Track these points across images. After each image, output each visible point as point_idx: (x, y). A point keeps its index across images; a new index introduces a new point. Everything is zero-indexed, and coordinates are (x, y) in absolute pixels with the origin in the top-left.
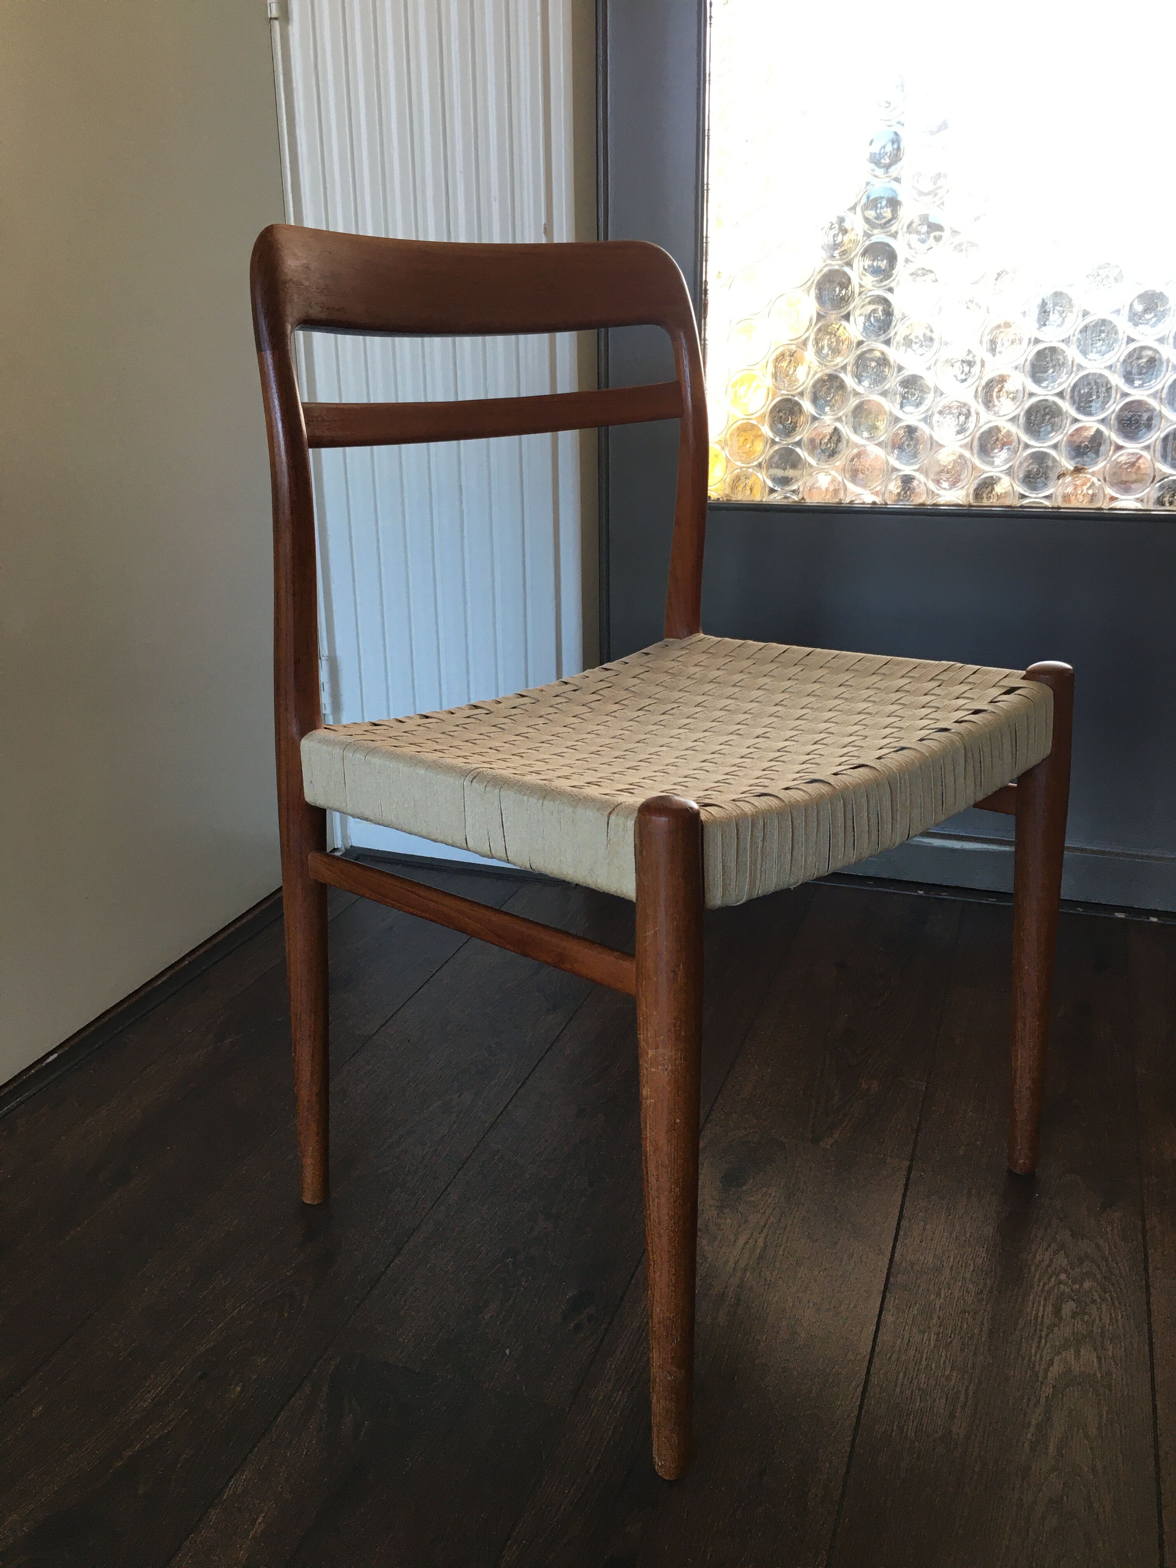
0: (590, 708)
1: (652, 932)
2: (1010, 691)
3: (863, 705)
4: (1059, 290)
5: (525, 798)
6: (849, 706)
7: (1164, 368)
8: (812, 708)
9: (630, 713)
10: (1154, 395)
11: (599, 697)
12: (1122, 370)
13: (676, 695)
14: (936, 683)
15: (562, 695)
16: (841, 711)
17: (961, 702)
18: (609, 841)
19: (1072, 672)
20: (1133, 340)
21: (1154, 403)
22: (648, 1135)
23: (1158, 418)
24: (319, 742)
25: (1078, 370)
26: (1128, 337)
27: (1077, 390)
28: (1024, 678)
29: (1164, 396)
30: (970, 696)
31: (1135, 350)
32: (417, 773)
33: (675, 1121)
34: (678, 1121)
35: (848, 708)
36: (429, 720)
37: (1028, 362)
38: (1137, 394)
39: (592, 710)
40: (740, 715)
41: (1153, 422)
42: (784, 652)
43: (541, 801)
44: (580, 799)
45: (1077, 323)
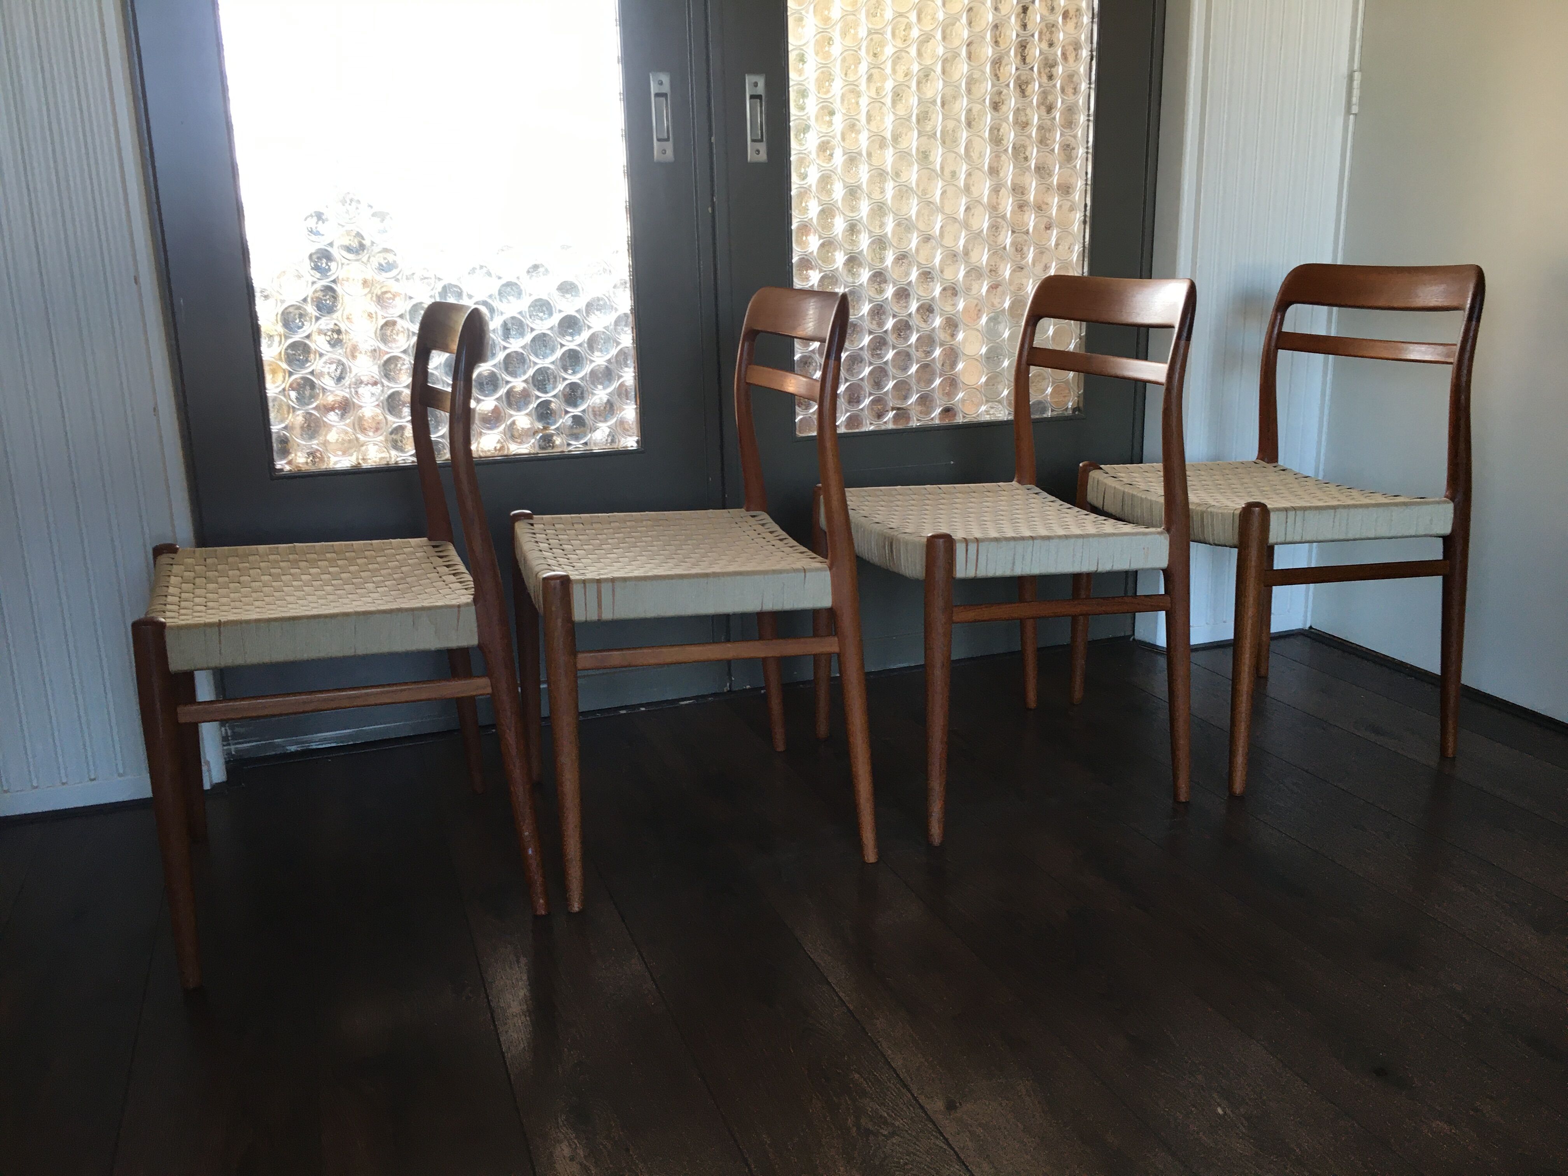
4: (513, 316)
7: (585, 362)
10: (583, 378)
12: (561, 364)
20: (564, 346)
21: (582, 383)
25: (534, 365)
26: (561, 344)
27: (536, 377)
29: (587, 379)
31: (566, 351)
38: (572, 378)
41: (585, 395)
45: (529, 337)
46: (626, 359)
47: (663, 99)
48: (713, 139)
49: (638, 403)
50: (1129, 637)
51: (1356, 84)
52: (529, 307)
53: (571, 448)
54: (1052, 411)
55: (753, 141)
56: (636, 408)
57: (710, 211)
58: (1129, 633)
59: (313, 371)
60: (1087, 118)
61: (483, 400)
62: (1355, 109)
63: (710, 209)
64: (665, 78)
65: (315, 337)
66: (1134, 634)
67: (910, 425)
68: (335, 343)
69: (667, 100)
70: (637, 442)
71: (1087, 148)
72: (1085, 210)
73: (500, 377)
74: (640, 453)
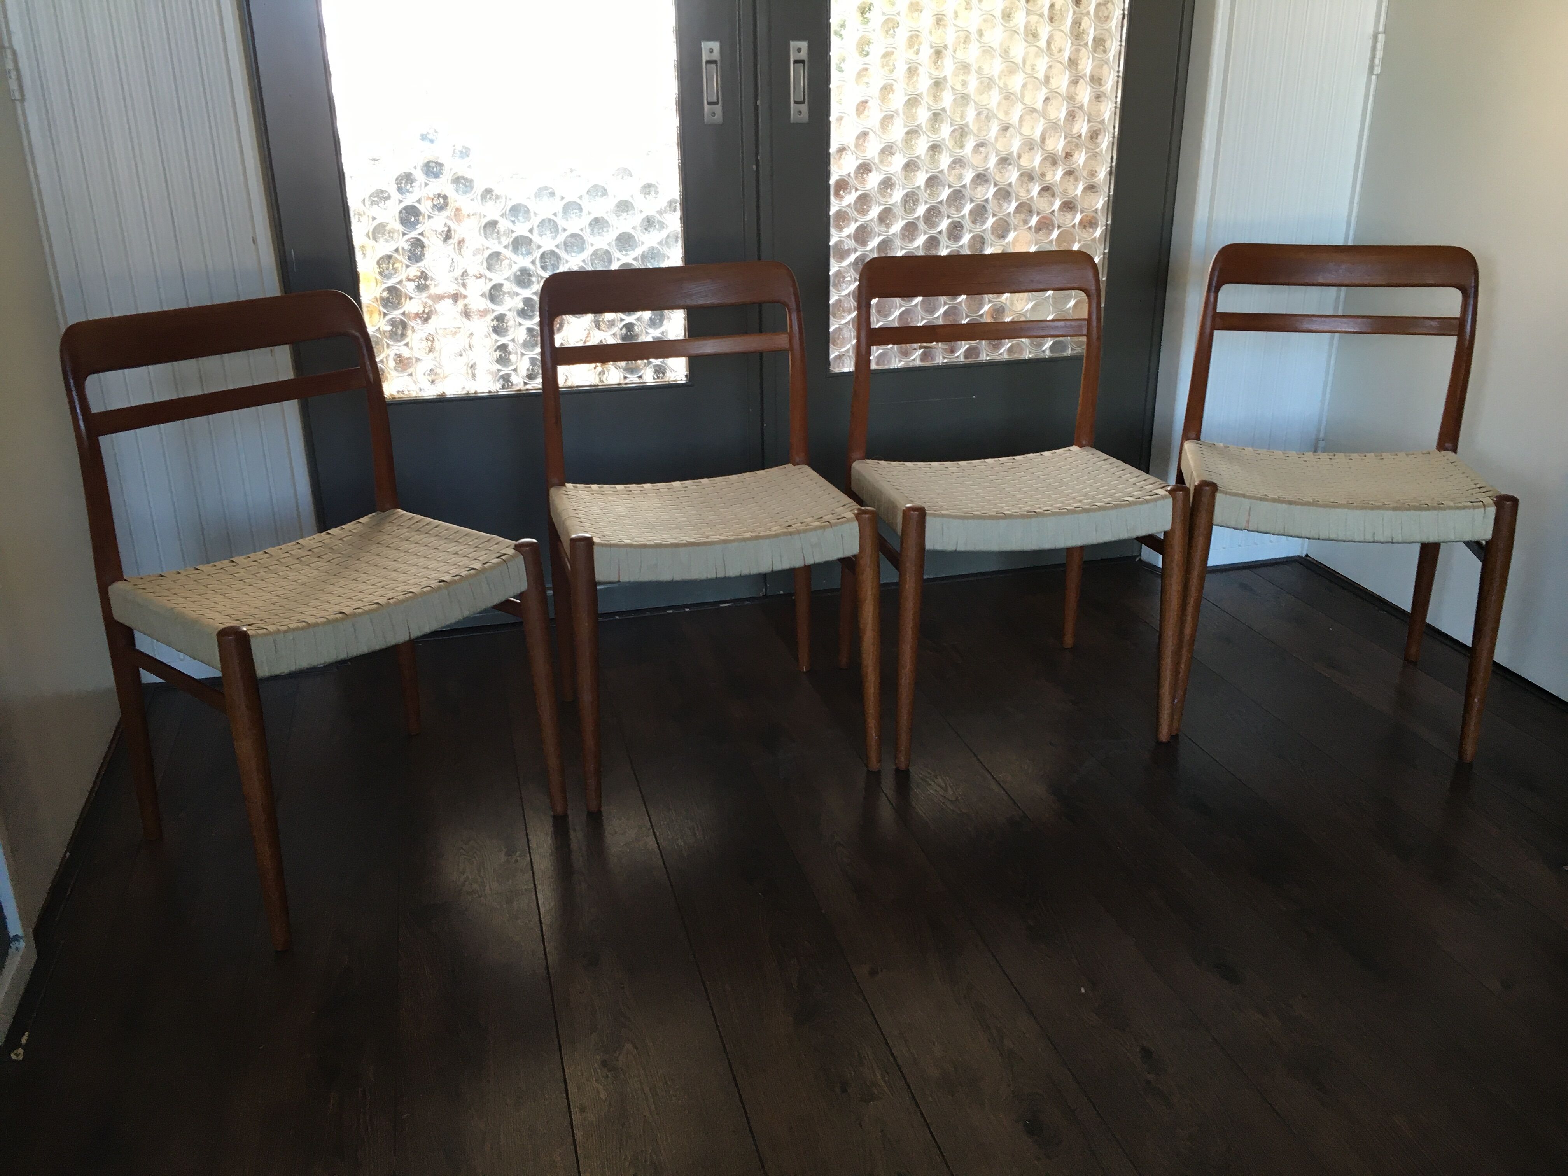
2: (500, 556)
14: (475, 550)
17: (473, 562)
28: (514, 548)
30: (481, 559)
47: (714, 66)
48: (759, 102)
50: (1135, 557)
51: (1380, 46)
52: (592, 255)
53: (627, 381)
54: (1072, 349)
55: (796, 102)
57: (755, 169)
58: (1135, 554)
59: (404, 312)
60: (1117, 74)
62: (1377, 70)
63: (754, 167)
64: (715, 46)
65: (405, 283)
66: (1140, 555)
67: (936, 362)
68: (421, 288)
69: (717, 66)
70: (686, 376)
71: (1116, 103)
72: (1112, 161)
74: (689, 386)
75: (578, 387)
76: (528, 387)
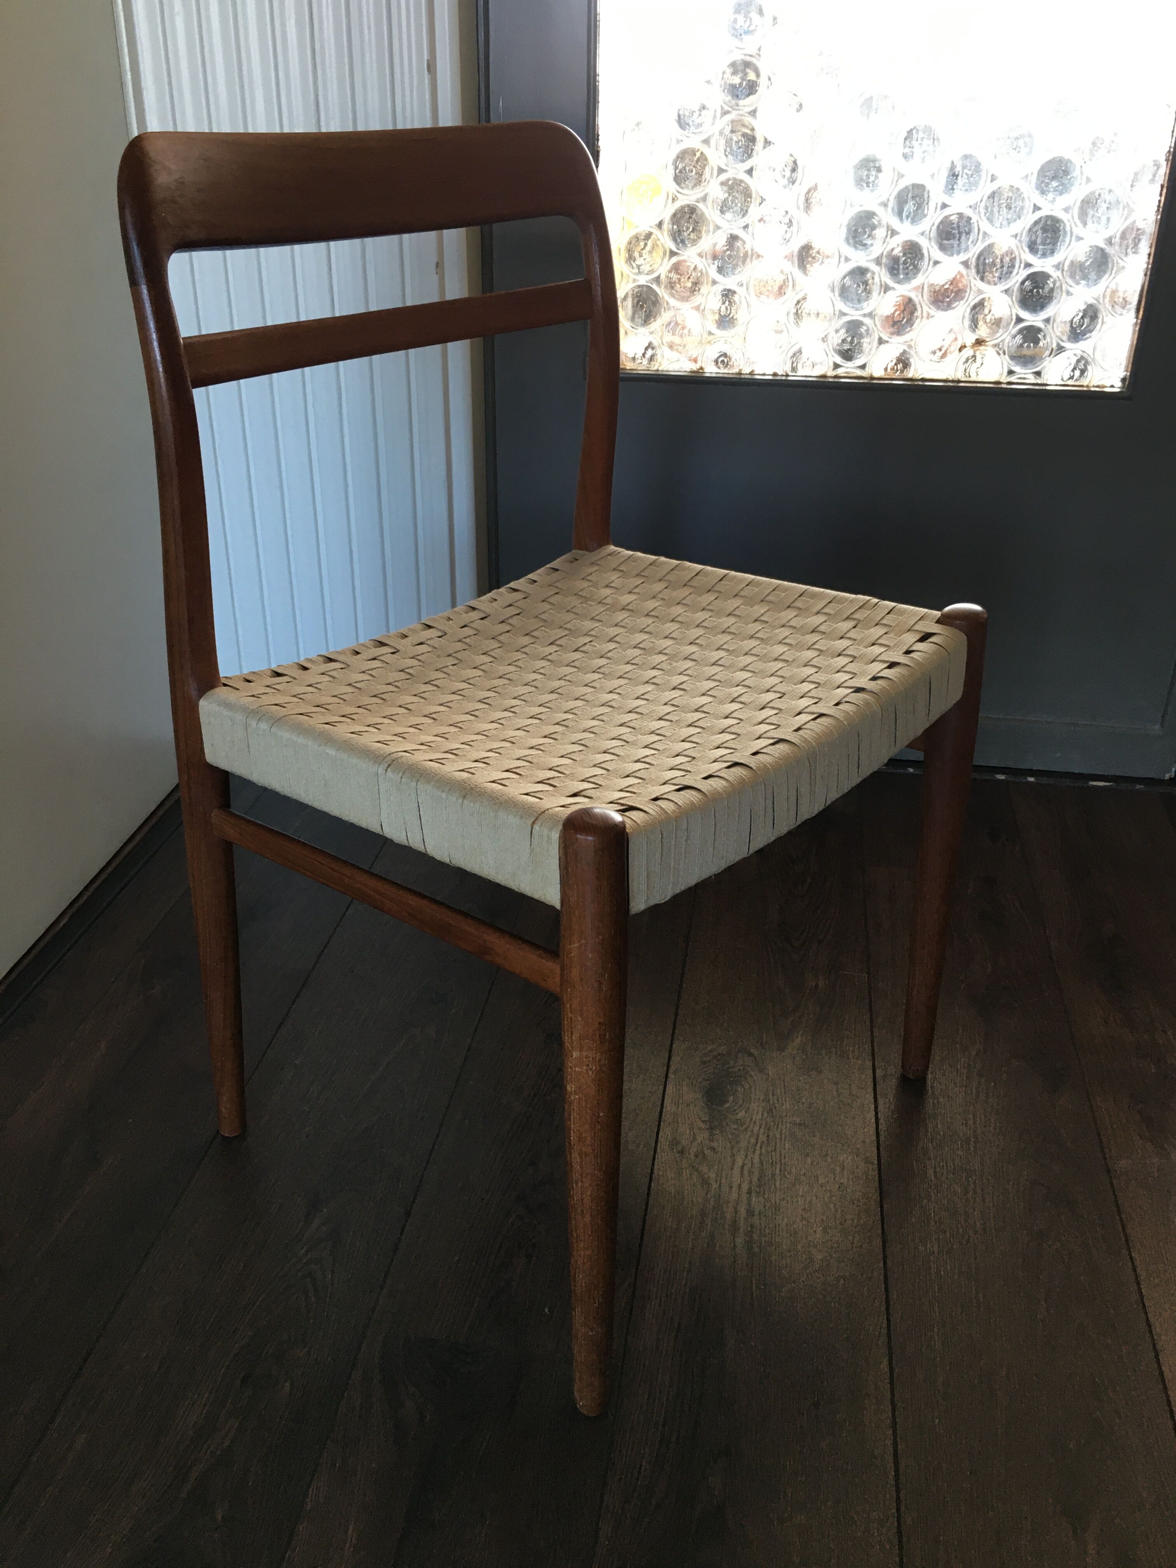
0: (500, 642)
1: (577, 945)
2: (925, 637)
3: (780, 649)
4: (968, 153)
5: (444, 795)
6: (765, 649)
7: (1067, 239)
8: (728, 650)
9: (541, 649)
10: (1058, 267)
11: (508, 628)
12: (1027, 239)
13: (588, 624)
14: (851, 624)
15: (471, 625)
16: (758, 656)
17: (877, 650)
18: (532, 850)
19: (985, 616)
20: (1039, 209)
21: (1055, 274)
22: (572, 1126)
23: (1059, 291)
24: (219, 705)
25: (984, 237)
26: (1035, 205)
27: (982, 258)
28: (938, 622)
29: (1066, 268)
30: (886, 643)
31: (1040, 219)
32: (328, 754)
33: (599, 1114)
34: (601, 1114)
35: (765, 651)
36: (333, 665)
37: (935, 227)
38: (1041, 264)
39: (502, 645)
40: (655, 656)
41: (1055, 294)
42: (696, 575)
43: (460, 801)
44: (501, 803)
45: (985, 189)
46: (1137, 241)
49: (1140, 316)
53: (1013, 379)
56: (1136, 324)
61: (893, 289)
70: (1123, 380)
73: (926, 254)
74: (1123, 398)
75: (923, 380)
76: (840, 372)
